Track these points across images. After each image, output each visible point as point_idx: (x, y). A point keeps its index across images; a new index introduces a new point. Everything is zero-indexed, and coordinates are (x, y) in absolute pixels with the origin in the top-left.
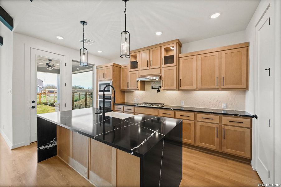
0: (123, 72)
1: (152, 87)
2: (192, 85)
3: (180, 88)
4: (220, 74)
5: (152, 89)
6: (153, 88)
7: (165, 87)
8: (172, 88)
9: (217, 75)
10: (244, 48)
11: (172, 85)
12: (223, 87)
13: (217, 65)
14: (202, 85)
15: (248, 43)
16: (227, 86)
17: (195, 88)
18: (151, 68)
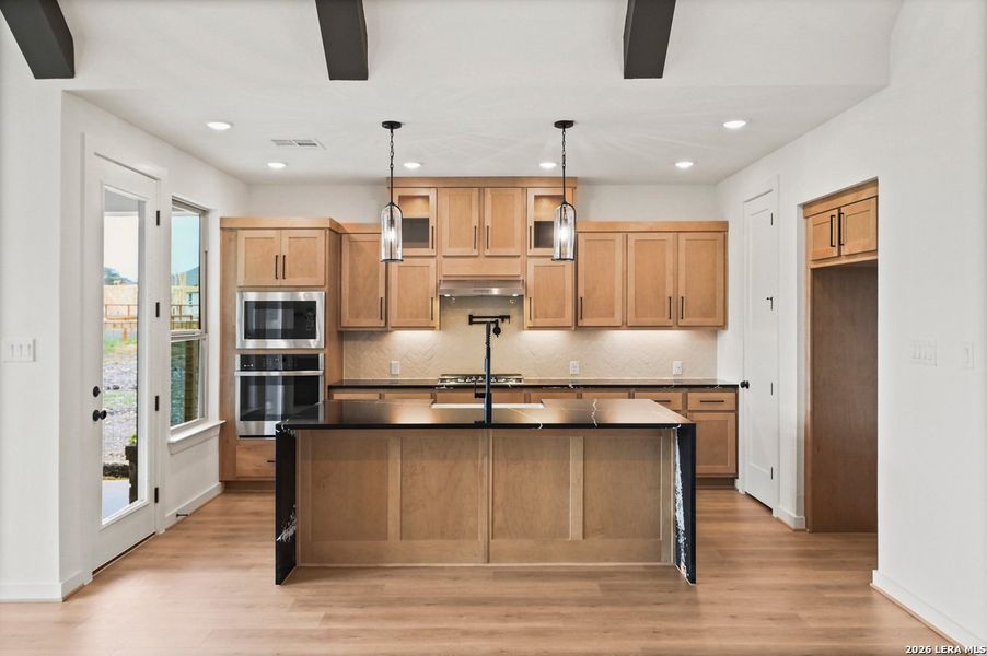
0: (351, 251)
1: (471, 317)
2: (612, 314)
3: (580, 324)
4: (676, 289)
5: (471, 323)
6: (474, 320)
7: (538, 320)
8: (558, 322)
9: (669, 292)
10: (719, 234)
11: (560, 314)
12: (681, 323)
13: (670, 265)
14: (636, 316)
15: (726, 224)
16: (690, 319)
17: (619, 324)
18: (488, 253)
